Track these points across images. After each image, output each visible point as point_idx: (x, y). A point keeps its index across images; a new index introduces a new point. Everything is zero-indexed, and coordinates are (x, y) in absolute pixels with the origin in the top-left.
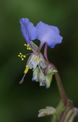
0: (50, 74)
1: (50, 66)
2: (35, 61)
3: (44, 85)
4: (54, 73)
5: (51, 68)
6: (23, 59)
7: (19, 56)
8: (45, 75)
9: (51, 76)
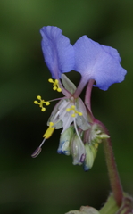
0: (95, 141)
1: (95, 126)
2: (68, 115)
3: (80, 164)
4: (103, 140)
5: (96, 130)
6: (44, 109)
7: (36, 102)
8: (85, 143)
9: (96, 146)
